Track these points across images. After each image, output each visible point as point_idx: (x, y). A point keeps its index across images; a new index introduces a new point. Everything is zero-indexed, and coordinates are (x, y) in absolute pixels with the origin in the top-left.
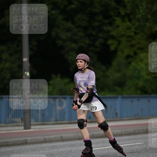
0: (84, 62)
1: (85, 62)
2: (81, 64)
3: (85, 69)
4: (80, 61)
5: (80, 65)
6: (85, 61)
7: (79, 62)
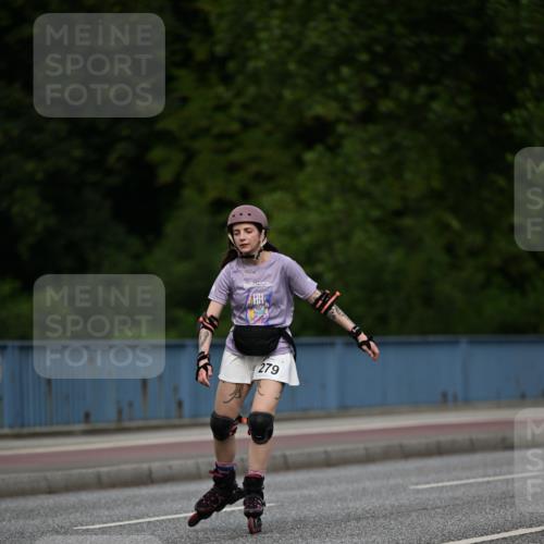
0: (255, 232)
1: (260, 231)
2: (247, 237)
3: (261, 251)
4: (246, 230)
5: (245, 242)
6: (259, 226)
7: (242, 232)
